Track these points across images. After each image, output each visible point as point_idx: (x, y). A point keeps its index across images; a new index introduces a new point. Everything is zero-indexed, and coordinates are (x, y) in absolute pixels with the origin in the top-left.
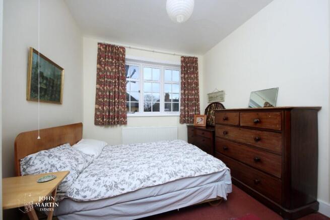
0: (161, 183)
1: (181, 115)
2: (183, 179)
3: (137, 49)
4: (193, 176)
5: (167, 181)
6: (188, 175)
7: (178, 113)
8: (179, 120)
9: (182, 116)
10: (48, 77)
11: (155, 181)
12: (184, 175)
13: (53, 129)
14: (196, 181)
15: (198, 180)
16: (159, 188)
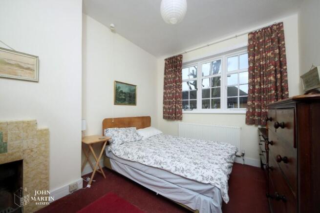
0: (147, 164)
1: (248, 112)
2: (162, 169)
3: (196, 49)
4: (172, 172)
5: (151, 165)
6: (167, 169)
7: (244, 111)
8: (245, 119)
9: (249, 115)
10: (126, 92)
11: (144, 161)
12: (165, 167)
13: (124, 118)
14: (175, 179)
15: (177, 179)
16: (147, 168)
